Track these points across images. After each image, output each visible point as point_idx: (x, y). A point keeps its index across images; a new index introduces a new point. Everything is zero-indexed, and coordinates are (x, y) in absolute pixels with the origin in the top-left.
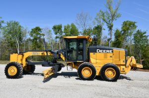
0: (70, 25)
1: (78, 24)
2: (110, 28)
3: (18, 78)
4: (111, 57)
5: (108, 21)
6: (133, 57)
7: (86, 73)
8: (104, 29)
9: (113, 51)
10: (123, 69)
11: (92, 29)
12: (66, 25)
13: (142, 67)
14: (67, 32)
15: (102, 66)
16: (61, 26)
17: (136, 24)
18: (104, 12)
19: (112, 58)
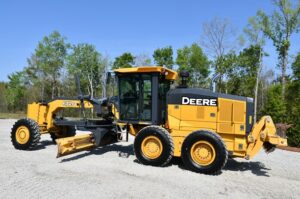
0: (189, 46)
1: (206, 46)
2: (283, 51)
3: (31, 150)
4: (213, 115)
5: (276, 35)
6: (269, 118)
7: (152, 149)
8: (267, 55)
9: (216, 103)
10: (241, 146)
11: (238, 55)
12: (182, 48)
13: (285, 144)
14: (182, 63)
15: (187, 134)
16: (171, 50)
18: (267, 14)
19: (214, 119)
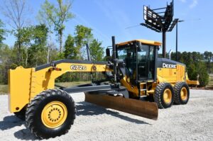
2: (60, 32)
4: (175, 73)
5: (57, 20)
9: (176, 66)
17: (92, 32)
